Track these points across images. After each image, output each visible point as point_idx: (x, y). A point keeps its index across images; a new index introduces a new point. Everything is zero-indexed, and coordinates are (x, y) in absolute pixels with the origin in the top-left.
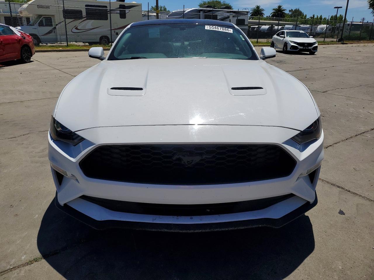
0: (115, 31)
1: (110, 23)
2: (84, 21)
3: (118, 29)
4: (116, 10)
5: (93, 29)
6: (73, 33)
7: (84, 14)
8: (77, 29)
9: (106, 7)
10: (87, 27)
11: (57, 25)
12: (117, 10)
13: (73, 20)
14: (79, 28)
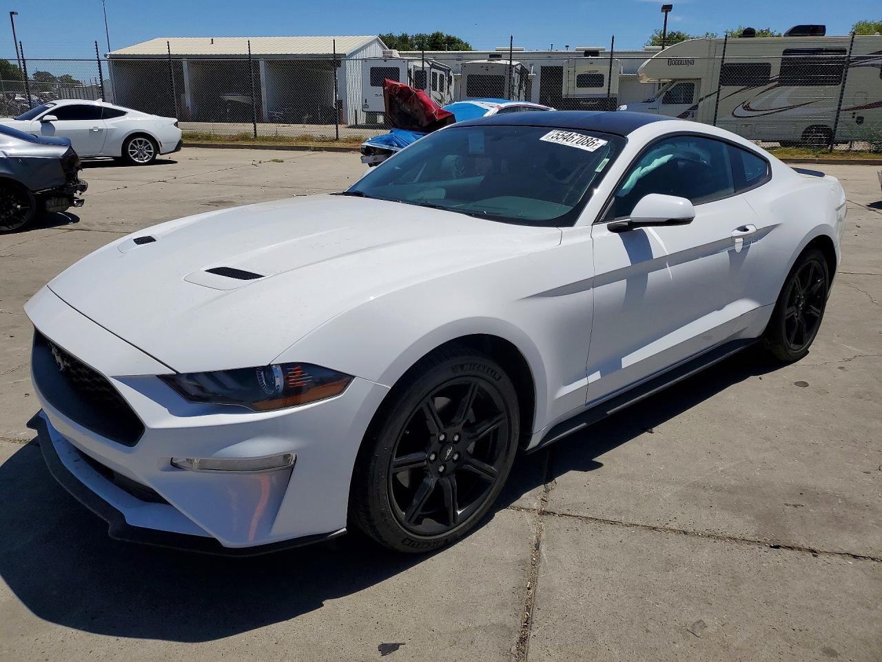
0: (854, 113)
1: (840, 92)
2: (769, 89)
3: (866, 107)
4: (870, 58)
5: (791, 108)
6: (736, 119)
7: (775, 72)
8: (747, 108)
9: (844, 51)
10: (775, 105)
11: (701, 100)
12: (873, 57)
13: (744, 87)
14: (752, 106)
